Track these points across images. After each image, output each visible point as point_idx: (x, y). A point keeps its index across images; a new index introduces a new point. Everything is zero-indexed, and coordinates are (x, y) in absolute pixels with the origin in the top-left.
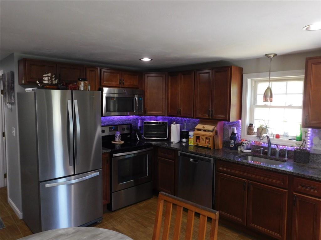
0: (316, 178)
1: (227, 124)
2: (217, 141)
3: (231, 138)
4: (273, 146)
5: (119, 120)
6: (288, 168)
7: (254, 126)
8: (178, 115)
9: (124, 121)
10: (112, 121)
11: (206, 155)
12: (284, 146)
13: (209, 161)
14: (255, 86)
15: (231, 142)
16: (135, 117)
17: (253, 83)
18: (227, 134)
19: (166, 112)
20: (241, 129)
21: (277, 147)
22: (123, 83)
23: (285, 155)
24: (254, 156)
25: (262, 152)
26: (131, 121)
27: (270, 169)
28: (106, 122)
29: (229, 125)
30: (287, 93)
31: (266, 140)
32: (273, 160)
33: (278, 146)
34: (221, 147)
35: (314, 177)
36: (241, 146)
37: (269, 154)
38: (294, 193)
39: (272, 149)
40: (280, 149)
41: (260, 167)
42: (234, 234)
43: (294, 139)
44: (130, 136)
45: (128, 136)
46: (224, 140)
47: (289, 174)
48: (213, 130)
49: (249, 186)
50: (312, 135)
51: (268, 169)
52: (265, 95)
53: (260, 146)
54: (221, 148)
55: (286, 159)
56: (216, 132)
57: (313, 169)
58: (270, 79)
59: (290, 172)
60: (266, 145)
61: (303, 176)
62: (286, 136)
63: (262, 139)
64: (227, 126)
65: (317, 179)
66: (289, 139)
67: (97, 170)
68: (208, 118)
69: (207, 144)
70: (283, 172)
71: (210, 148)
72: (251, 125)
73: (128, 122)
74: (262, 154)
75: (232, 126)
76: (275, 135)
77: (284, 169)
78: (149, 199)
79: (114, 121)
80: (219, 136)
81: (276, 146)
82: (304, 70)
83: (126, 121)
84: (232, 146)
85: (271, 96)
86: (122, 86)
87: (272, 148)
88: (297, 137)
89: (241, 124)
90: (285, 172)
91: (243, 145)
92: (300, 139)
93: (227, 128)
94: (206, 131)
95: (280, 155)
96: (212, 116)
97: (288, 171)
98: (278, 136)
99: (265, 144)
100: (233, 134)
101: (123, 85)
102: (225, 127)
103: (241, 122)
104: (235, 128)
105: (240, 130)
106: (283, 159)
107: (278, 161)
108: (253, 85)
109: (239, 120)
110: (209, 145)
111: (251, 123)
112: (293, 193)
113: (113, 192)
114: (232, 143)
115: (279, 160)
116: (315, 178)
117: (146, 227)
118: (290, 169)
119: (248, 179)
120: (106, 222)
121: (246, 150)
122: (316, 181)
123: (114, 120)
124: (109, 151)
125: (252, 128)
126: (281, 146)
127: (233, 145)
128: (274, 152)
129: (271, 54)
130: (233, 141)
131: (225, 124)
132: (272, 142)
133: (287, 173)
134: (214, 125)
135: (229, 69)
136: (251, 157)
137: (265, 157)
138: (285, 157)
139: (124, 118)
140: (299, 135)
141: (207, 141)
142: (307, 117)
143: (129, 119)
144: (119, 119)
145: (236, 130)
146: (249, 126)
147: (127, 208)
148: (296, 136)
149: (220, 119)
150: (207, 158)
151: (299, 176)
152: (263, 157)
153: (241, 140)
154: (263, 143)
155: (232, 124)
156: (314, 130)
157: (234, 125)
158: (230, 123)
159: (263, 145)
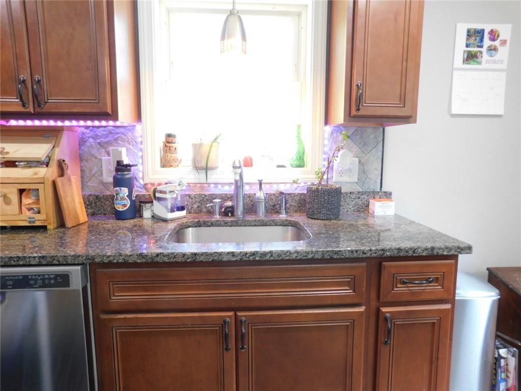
0: (444, 251)
1: (91, 140)
2: (69, 199)
3: (118, 182)
15: (121, 195)
18: (93, 172)
20: (141, 150)
21: (261, 188)
24: (200, 226)
25: (217, 210)
29: (99, 143)
31: (218, 176)
34: (83, 217)
36: (152, 202)
37: (239, 213)
38: (384, 310)
46: (87, 193)
48: (49, 157)
50: (331, 149)
52: (227, 33)
53: (206, 193)
54: (87, 220)
55: (283, 216)
56: (61, 166)
60: (220, 190)
61: (411, 253)
64: (92, 146)
65: (445, 253)
66: (278, 166)
68: (20, 109)
69: (29, 214)
70: (355, 255)
71: (44, 228)
72: (170, 139)
74: (218, 217)
75: (110, 143)
80: (73, 178)
84: (125, 205)
89: (142, 137)
91: (159, 199)
92: (300, 163)
93: (94, 152)
94: (16, 166)
98: (248, 163)
99: (219, 186)
100: (121, 167)
102: (86, 149)
103: (142, 130)
104: (124, 150)
105: (140, 153)
109: (135, 125)
110: (37, 216)
111: (169, 132)
114: (123, 199)
116: (440, 252)
119: (235, 310)
121: (172, 211)
122: (442, 257)
125: (172, 145)
127: (128, 203)
128: (251, 207)
130: (125, 191)
131: (85, 142)
134: (50, 143)
141: (26, 201)
145: (127, 155)
146: (165, 140)
151: (401, 254)
152: (227, 223)
153: (146, 185)
154: (213, 186)
155: (108, 139)
156: (335, 135)
157: (116, 140)
158: (103, 135)
159: (213, 189)
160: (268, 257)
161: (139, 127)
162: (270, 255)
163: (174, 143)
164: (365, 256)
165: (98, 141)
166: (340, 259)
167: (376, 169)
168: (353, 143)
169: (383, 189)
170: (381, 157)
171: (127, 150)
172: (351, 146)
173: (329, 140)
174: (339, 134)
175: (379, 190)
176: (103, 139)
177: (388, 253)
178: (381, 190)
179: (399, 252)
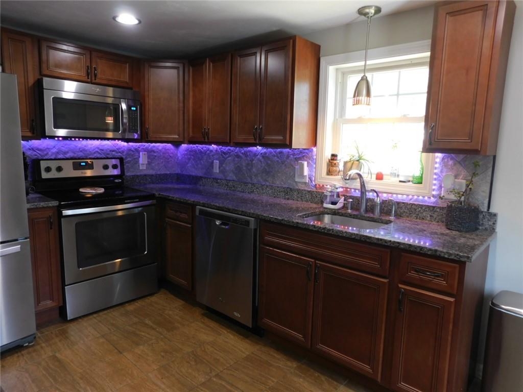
0: (445, 254)
1: (292, 156)
4: (370, 195)
5: (97, 150)
6: (396, 236)
7: (339, 158)
8: (205, 139)
9: (109, 152)
10: (81, 151)
11: (243, 211)
12: (390, 195)
13: (247, 223)
14: (343, 82)
16: (132, 146)
17: (340, 76)
18: (291, 174)
19: (186, 135)
20: (315, 163)
21: (378, 196)
22: (95, 76)
23: (391, 210)
24: (335, 215)
25: (349, 207)
26: (124, 154)
27: (356, 238)
28: (68, 152)
30: (400, 93)
31: (357, 184)
32: (368, 220)
33: (380, 195)
35: (441, 252)
37: (362, 211)
38: (400, 286)
39: (368, 200)
40: (383, 200)
41: (337, 232)
42: (289, 364)
43: (409, 181)
44: (120, 181)
45: (116, 181)
46: (287, 186)
47: (392, 247)
49: (316, 271)
50: (441, 172)
51: (353, 237)
52: (357, 93)
55: (392, 218)
57: (439, 236)
58: (367, 67)
59: (394, 242)
60: (358, 194)
61: (418, 250)
62: (395, 175)
63: (348, 178)
64: (292, 159)
65: (446, 256)
66: (400, 181)
67: (17, 240)
68: (254, 142)
70: (380, 242)
72: (334, 156)
73: (116, 154)
74: (350, 211)
75: (300, 159)
76: (374, 174)
77: (387, 238)
78: (151, 295)
79: (86, 151)
81: (375, 194)
82: (430, 41)
83: (114, 153)
85: (368, 94)
86: (94, 81)
87: (370, 198)
88: (413, 177)
89: (316, 155)
90: (384, 243)
92: (420, 181)
93: (292, 163)
95: (382, 211)
96: (260, 139)
97: (390, 241)
98: (380, 177)
99: (357, 191)
101: (95, 79)
102: (289, 161)
103: (317, 151)
104: (305, 163)
105: (314, 166)
106: (387, 218)
107: (378, 222)
108: (340, 81)
109: (313, 148)
111: (334, 153)
112: (398, 286)
113: (66, 284)
115: (380, 221)
116: (442, 255)
117: (121, 353)
118: (399, 238)
119: (316, 259)
120: (43, 345)
122: (444, 259)
123: (86, 149)
124: (55, 203)
125: (335, 162)
126: (385, 195)
128: (371, 206)
129: (369, 7)
131: (289, 157)
132: (369, 187)
133: (389, 244)
135: (291, 41)
136: (329, 215)
137: (354, 215)
138: (391, 216)
139: (109, 148)
140: (418, 174)
142: (432, 129)
143: (120, 149)
144: (98, 148)
145: (308, 166)
146: (330, 158)
147: (101, 314)
148: (412, 175)
149: (274, 142)
150: (244, 219)
152: (351, 216)
153: (316, 185)
154: (353, 190)
155: (300, 156)
156: (446, 160)
157: (303, 156)
158: (297, 153)
159: (354, 193)
160: (331, 232)
161: (315, 149)
162: (332, 231)
163: (336, 160)
164: (386, 244)
165: (295, 157)
166: (370, 242)
167: (483, 192)
168: (462, 168)
169: (491, 211)
170: (489, 181)
171: (308, 163)
172: (460, 170)
173: (440, 164)
174: (449, 160)
175: (486, 210)
176: (297, 156)
177: (402, 246)
178: (488, 210)
179: (409, 247)
